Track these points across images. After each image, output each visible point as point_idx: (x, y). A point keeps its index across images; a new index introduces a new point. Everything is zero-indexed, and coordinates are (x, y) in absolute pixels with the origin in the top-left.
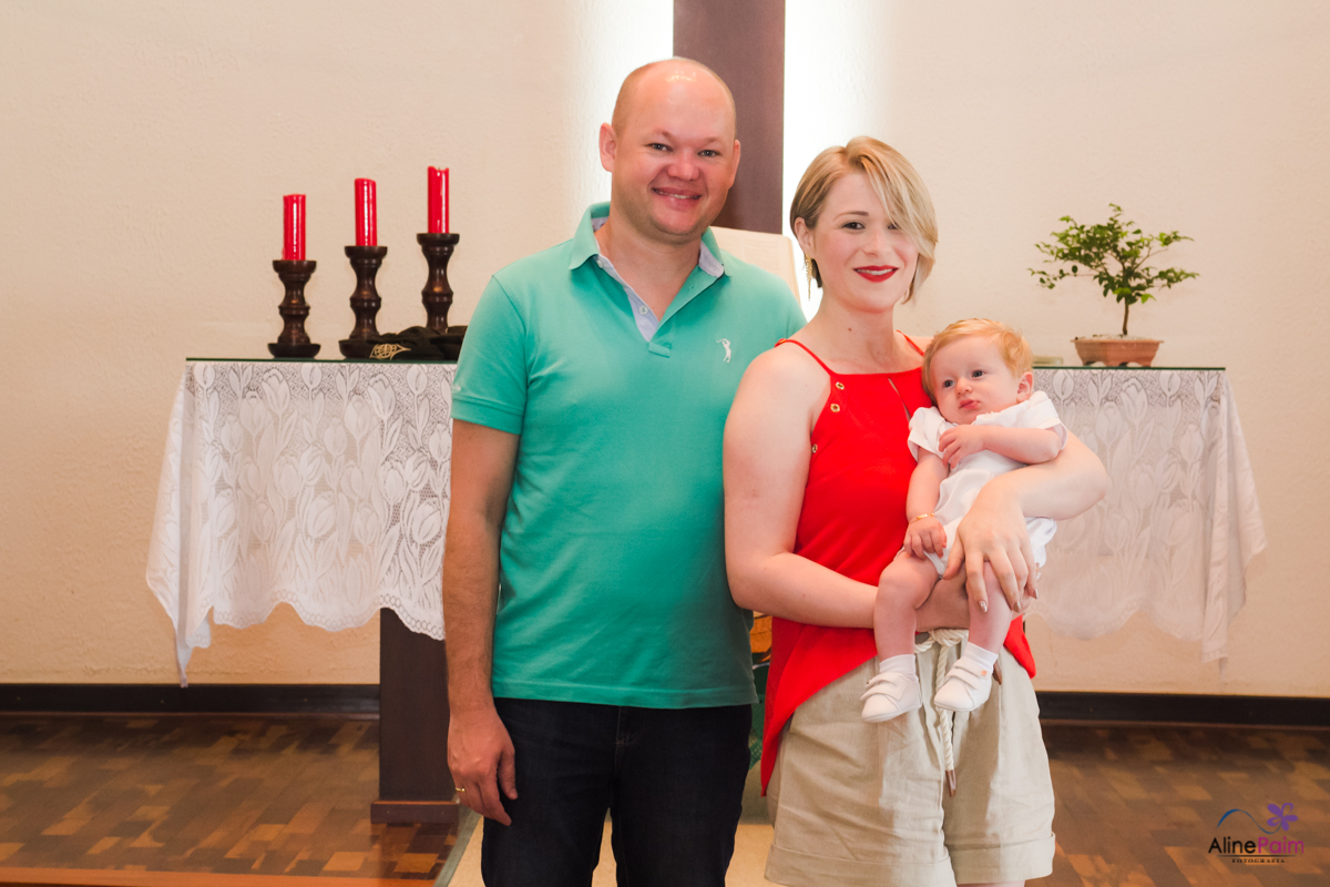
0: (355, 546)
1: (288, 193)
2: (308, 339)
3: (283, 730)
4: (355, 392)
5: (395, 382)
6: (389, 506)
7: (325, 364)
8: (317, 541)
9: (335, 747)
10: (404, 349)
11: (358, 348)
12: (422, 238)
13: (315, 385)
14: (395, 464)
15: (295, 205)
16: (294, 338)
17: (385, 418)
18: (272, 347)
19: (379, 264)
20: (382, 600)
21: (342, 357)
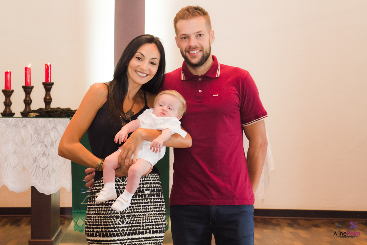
0: (24, 169)
1: (6, 71)
2: (11, 112)
3: (6, 220)
4: (24, 126)
5: (35, 123)
6: (33, 158)
7: (16, 118)
8: (14, 167)
9: (21, 224)
10: (38, 114)
11: (25, 114)
12: (43, 84)
13: (13, 124)
14: (35, 146)
15: (8, 74)
16: (8, 111)
17: (32, 133)
18: (2, 114)
19: (31, 91)
20: (31, 184)
21: (21, 116)
